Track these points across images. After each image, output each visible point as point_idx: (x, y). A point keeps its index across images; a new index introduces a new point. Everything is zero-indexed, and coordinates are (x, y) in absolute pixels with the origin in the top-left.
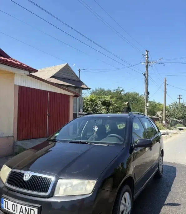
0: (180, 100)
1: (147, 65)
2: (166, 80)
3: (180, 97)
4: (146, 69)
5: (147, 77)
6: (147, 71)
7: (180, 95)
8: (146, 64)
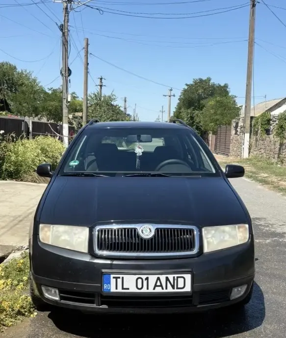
0: (101, 88)
1: (67, 6)
2: (87, 45)
3: (101, 82)
4: (65, 17)
5: (66, 34)
6: (67, 20)
7: (101, 79)
8: (65, 5)
